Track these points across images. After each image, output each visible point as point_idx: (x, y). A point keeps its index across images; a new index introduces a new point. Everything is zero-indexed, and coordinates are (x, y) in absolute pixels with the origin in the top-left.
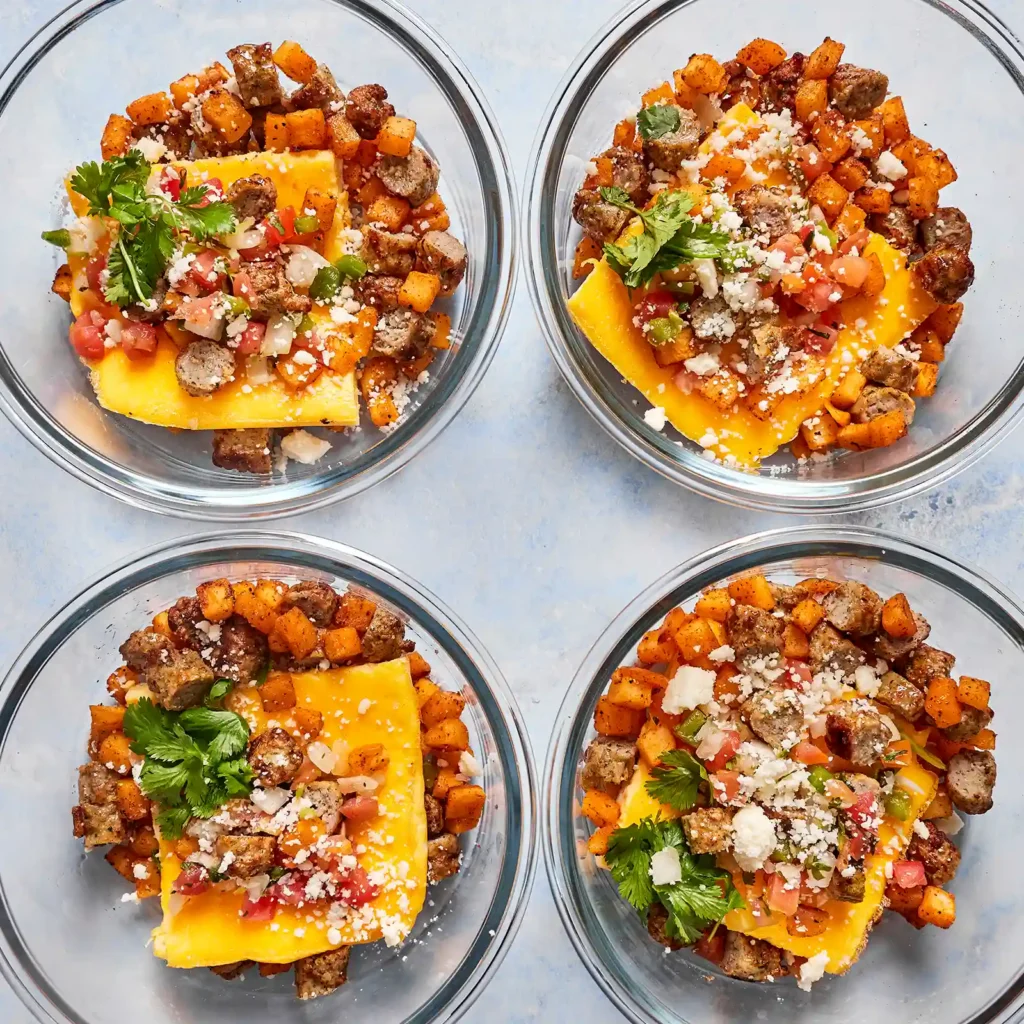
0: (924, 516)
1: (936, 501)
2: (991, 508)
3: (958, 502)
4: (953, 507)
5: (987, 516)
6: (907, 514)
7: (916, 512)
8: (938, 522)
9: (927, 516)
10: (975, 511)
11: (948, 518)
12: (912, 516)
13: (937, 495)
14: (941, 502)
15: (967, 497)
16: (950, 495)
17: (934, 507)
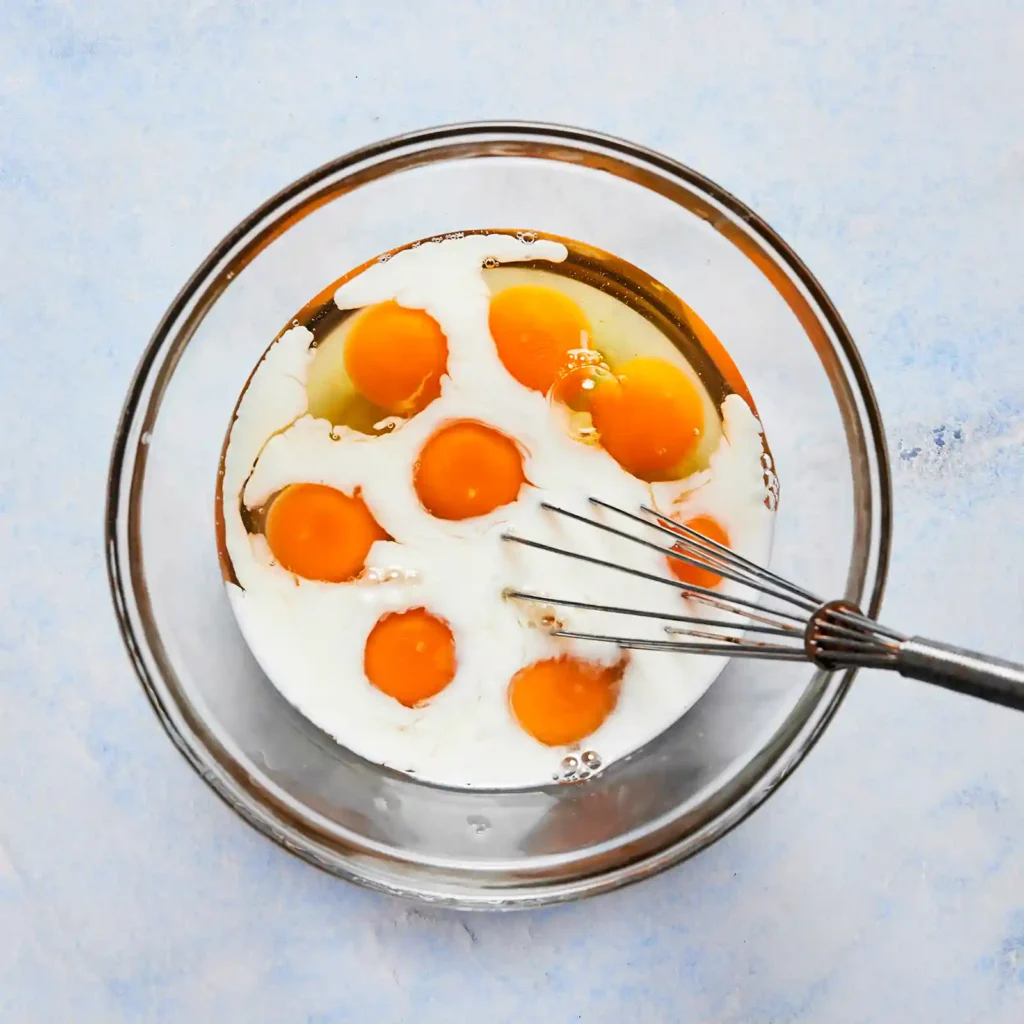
0: (929, 453)
1: (941, 436)
2: (1005, 442)
3: (967, 437)
4: (962, 442)
5: (1001, 451)
6: (909, 452)
7: (919, 450)
8: (944, 461)
9: (932, 453)
10: (987, 447)
11: (957, 455)
12: (914, 454)
13: (943, 429)
14: (948, 437)
15: (977, 430)
16: (957, 429)
17: (940, 443)
